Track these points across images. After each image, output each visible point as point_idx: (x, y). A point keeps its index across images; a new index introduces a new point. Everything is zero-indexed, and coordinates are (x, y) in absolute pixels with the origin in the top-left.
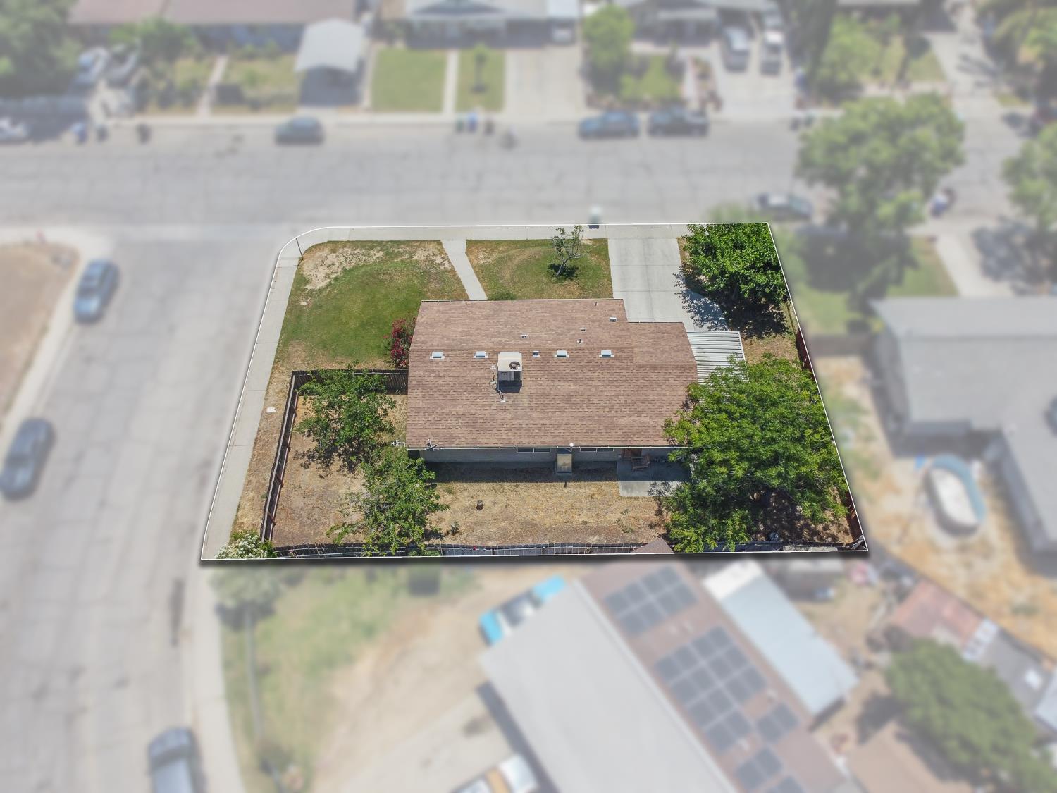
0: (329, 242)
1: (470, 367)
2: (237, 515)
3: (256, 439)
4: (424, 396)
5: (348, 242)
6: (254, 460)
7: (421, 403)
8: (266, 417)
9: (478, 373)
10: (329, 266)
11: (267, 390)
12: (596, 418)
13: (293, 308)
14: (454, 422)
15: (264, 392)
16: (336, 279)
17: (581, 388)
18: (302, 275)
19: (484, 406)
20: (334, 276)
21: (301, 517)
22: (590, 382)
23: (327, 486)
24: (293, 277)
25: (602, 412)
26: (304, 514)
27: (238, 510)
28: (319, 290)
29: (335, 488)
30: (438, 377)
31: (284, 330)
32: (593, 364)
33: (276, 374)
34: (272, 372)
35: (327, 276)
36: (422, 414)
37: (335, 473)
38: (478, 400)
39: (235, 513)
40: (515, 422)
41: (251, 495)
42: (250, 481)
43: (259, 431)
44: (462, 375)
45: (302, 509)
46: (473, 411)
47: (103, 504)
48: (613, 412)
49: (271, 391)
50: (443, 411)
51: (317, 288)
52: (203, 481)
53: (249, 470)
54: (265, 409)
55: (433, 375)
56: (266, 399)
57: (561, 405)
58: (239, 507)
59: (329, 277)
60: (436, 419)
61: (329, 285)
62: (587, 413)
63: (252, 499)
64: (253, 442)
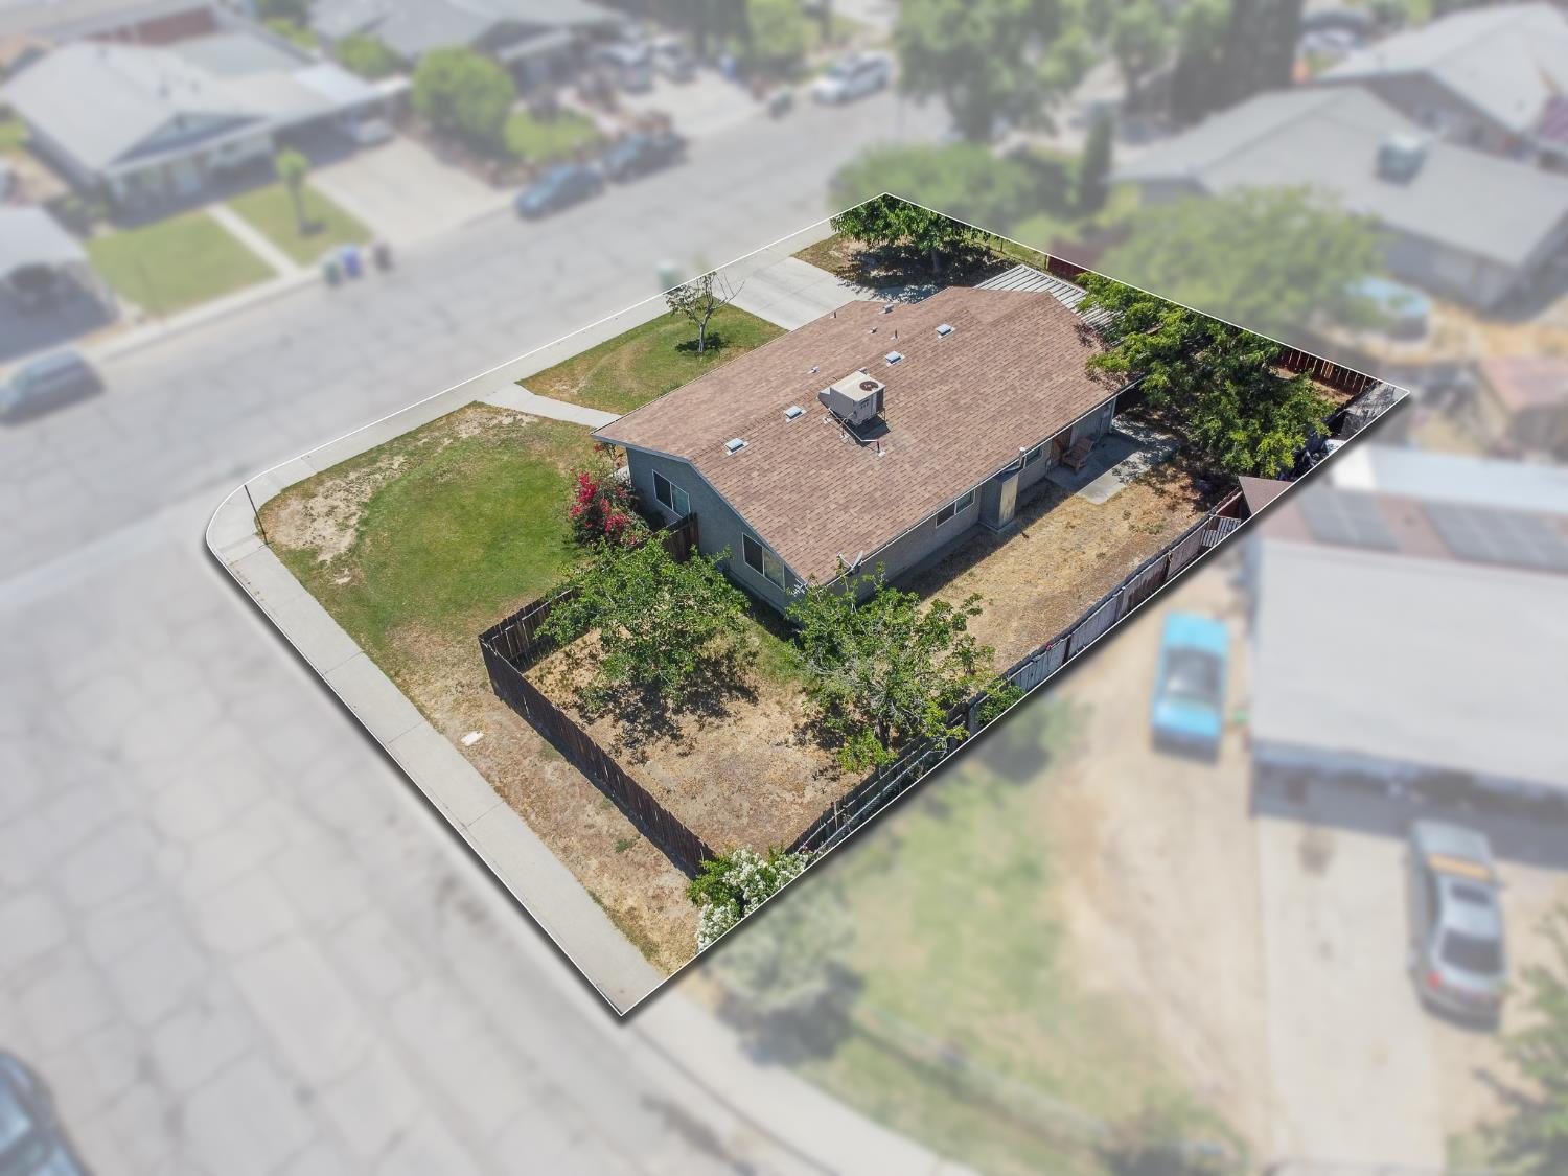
0: (285, 490)
1: (794, 436)
2: (606, 909)
3: (497, 790)
4: (770, 508)
5: (320, 474)
6: (533, 817)
7: (776, 520)
8: (473, 754)
9: (814, 437)
10: (328, 514)
11: (428, 718)
12: (1009, 409)
13: (329, 599)
14: (846, 517)
15: (427, 725)
16: (364, 522)
17: (957, 385)
18: (290, 551)
19: (863, 472)
20: (354, 521)
21: (723, 824)
22: (959, 372)
23: (710, 758)
24: (278, 560)
25: (1008, 399)
26: (723, 816)
27: (598, 901)
28: (350, 550)
29: (727, 752)
30: (764, 473)
31: (353, 632)
32: (940, 350)
33: (416, 691)
34: (406, 692)
35: (343, 527)
36: (790, 533)
37: (701, 735)
38: (848, 471)
39: (599, 908)
40: (922, 470)
41: (594, 863)
42: (565, 850)
43: (488, 778)
44: (795, 452)
45: (711, 814)
46: (855, 487)
47: (305, 1096)
48: (1020, 391)
49: (437, 716)
50: (817, 511)
51: (343, 550)
52: (475, 914)
53: (544, 836)
54: (459, 745)
55: (755, 474)
56: (442, 731)
57: (955, 417)
58: (592, 894)
59: (347, 526)
60: (817, 528)
61: (361, 536)
62: (993, 409)
63: (603, 867)
64: (497, 799)
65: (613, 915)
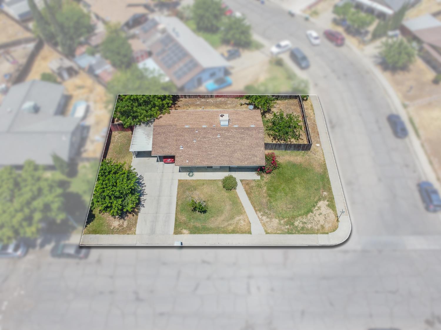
5: (317, 234)
28: (321, 200)
35: (319, 208)
63: (311, 117)
64: (319, 134)
65: (313, 111)
